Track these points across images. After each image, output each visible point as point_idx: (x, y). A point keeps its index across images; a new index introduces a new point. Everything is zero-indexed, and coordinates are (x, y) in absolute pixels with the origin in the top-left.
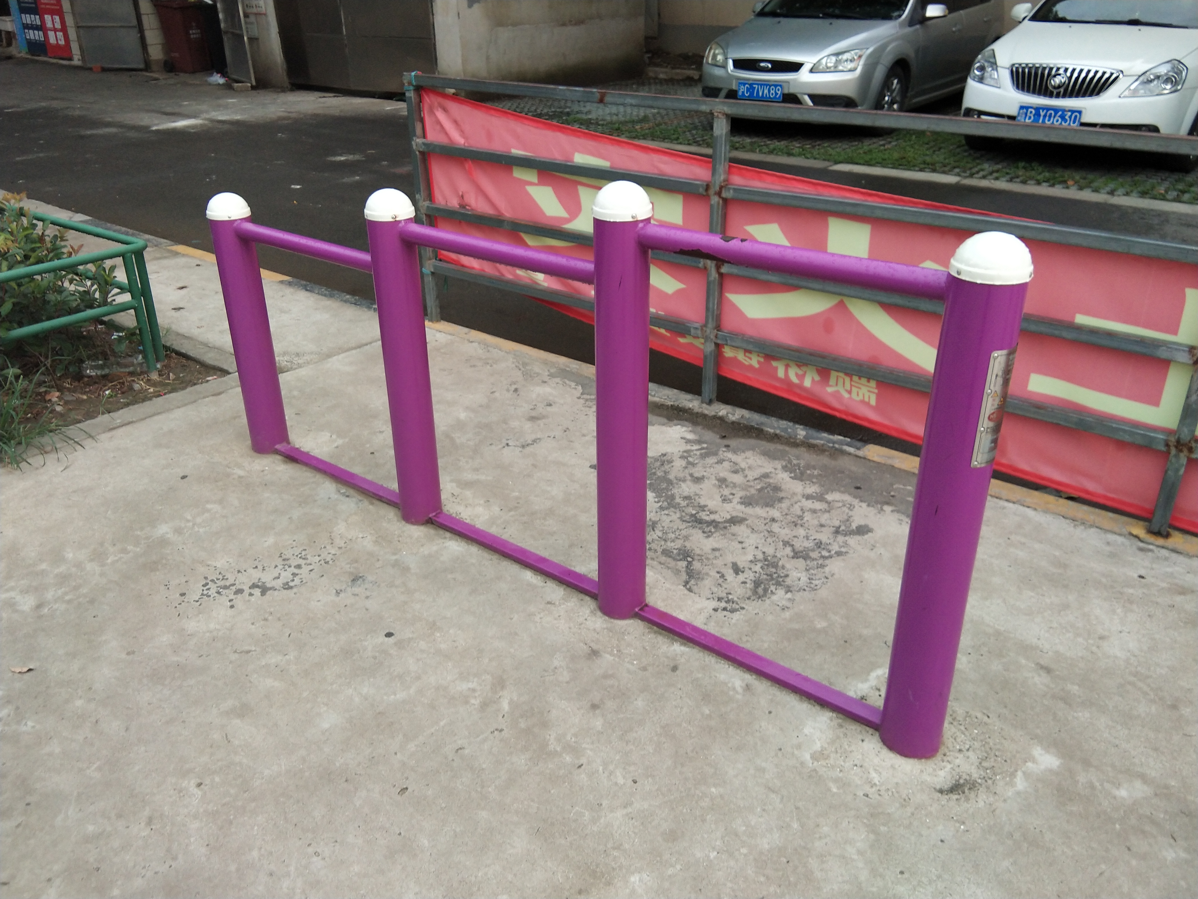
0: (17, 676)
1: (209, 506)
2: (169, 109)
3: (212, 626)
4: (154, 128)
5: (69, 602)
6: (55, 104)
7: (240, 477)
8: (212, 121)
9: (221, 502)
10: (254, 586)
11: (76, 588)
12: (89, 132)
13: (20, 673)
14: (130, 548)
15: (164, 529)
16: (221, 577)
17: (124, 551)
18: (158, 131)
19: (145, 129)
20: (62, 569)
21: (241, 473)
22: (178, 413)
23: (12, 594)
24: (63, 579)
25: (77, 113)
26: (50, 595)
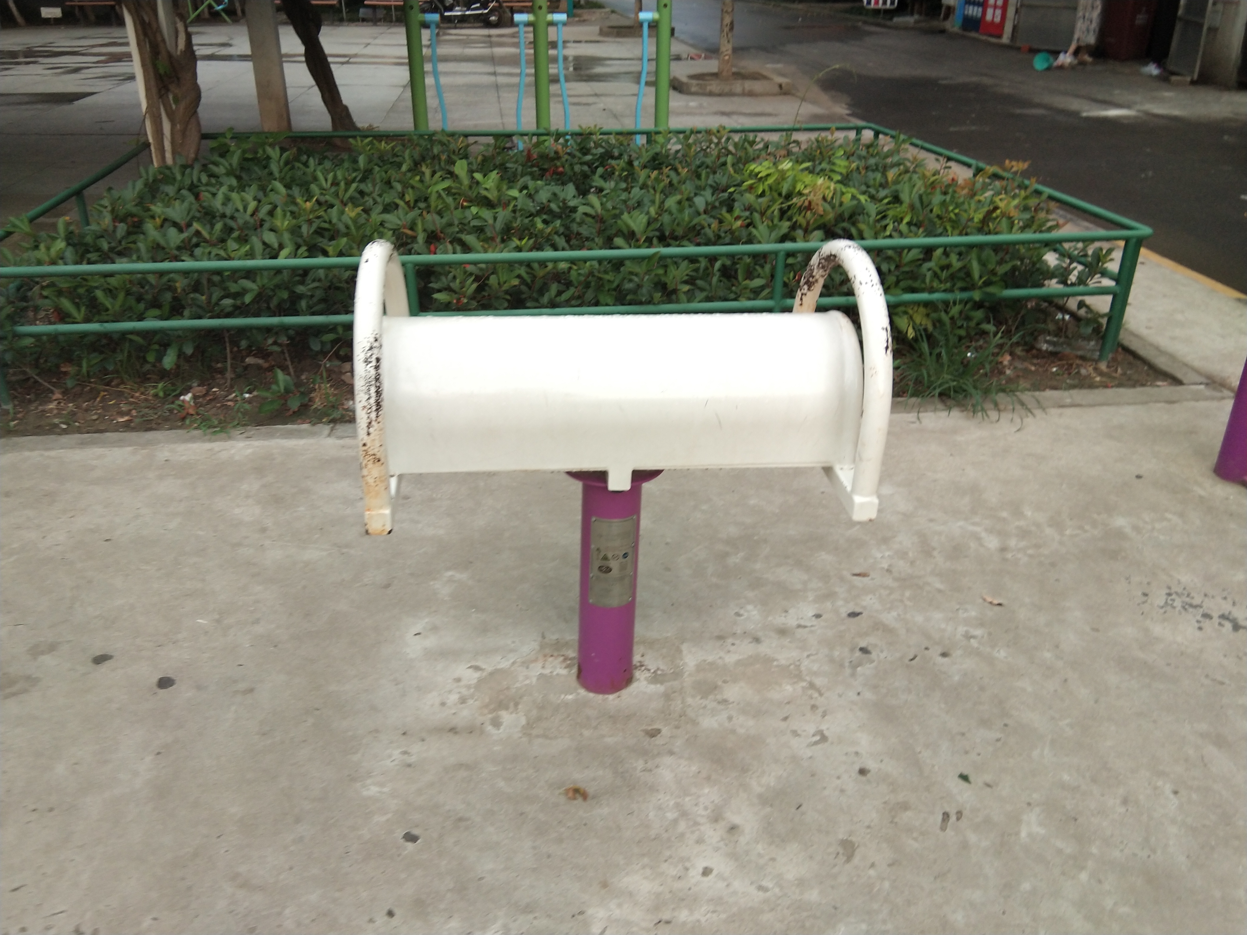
0: (987, 604)
1: (1169, 516)
2: (1100, 97)
3: (1179, 639)
4: (1085, 114)
5: (1031, 556)
6: (986, 81)
7: (1201, 497)
8: (1147, 113)
9: (1181, 515)
10: (1223, 617)
11: (1037, 546)
12: (1018, 111)
13: (991, 603)
14: (1087, 527)
15: (1120, 522)
16: (1186, 593)
17: (1081, 528)
18: (1088, 119)
19: (1075, 114)
20: (1022, 523)
21: (1202, 493)
22: (1128, 410)
23: (978, 529)
24: (1024, 534)
25: (1006, 91)
26: (1012, 543)
